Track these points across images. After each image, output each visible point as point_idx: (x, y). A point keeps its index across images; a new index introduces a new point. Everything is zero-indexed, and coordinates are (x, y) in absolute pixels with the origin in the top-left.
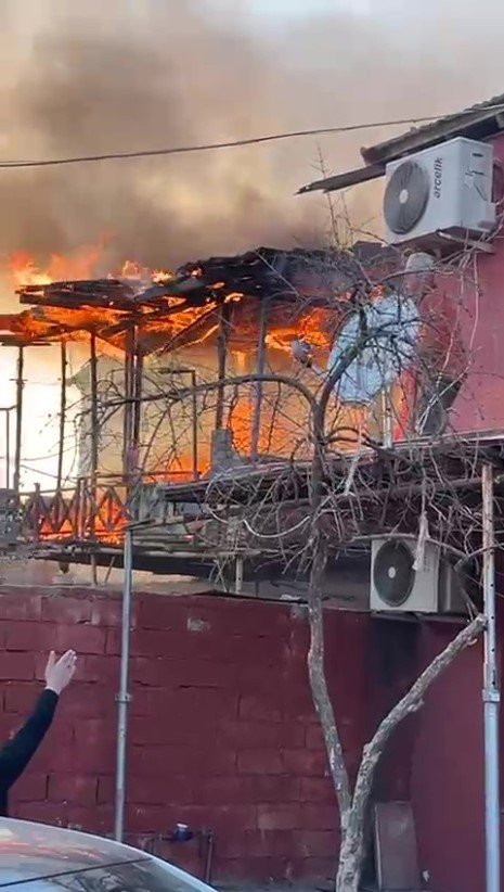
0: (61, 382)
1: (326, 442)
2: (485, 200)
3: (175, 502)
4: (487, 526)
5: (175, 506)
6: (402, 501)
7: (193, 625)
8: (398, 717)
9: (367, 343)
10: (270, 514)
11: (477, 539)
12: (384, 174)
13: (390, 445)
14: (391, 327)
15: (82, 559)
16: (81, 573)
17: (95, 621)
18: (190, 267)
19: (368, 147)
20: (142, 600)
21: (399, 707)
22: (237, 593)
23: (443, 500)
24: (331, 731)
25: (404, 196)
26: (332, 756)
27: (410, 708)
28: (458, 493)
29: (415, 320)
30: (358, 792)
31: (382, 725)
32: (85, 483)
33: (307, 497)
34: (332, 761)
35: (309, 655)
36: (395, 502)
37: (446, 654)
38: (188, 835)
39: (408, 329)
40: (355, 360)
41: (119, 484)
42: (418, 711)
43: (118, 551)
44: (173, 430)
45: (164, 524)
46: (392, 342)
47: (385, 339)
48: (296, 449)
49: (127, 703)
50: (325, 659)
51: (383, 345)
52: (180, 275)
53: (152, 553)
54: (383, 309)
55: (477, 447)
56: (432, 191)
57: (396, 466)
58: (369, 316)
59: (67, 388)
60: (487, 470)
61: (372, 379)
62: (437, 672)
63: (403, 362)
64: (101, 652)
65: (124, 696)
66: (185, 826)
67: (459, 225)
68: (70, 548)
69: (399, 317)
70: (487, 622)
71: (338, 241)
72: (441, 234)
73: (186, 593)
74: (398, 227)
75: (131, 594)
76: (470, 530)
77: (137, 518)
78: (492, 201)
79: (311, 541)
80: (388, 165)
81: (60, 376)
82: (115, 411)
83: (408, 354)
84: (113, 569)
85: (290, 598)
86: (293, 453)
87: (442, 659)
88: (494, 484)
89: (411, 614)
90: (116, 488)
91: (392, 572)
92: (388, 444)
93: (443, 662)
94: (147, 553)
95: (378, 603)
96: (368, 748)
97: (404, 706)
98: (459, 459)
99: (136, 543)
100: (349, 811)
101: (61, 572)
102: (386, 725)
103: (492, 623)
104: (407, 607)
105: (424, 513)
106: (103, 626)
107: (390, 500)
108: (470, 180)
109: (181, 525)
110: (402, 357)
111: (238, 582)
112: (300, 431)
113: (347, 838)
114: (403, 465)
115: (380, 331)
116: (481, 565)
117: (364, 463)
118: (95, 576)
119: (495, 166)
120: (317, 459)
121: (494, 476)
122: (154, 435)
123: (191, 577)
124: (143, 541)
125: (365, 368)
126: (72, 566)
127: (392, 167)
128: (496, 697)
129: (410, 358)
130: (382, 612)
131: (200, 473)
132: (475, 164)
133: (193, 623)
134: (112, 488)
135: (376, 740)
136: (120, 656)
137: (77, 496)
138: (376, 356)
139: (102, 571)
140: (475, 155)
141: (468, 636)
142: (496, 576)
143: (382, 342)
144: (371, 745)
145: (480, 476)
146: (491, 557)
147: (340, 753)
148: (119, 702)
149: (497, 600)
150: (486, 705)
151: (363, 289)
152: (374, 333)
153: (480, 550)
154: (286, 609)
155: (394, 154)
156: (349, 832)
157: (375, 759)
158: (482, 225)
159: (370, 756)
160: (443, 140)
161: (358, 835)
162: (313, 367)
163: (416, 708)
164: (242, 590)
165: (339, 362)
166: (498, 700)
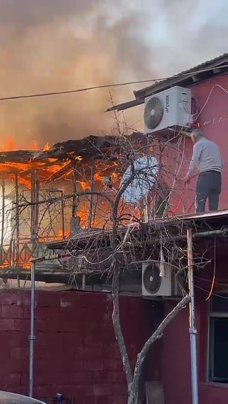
0: (2, 198)
1: (118, 220)
2: (188, 113)
3: (53, 249)
4: (190, 256)
5: (54, 251)
6: (153, 246)
7: (63, 304)
8: (153, 341)
9: (135, 177)
10: (95, 253)
11: (185, 262)
12: (144, 103)
13: (147, 222)
14: (145, 170)
15: (13, 277)
16: (13, 283)
17: (19, 303)
18: (59, 145)
19: (137, 91)
20: (40, 293)
21: (153, 336)
22: (83, 289)
23: (170, 245)
24: (123, 348)
25: (153, 112)
26: (124, 359)
27: (157, 337)
28: (176, 242)
29: (155, 166)
30: (135, 375)
31: (145, 344)
32: (14, 242)
33: (110, 245)
34: (124, 361)
35: (113, 315)
36: (149, 247)
37: (173, 313)
38: (62, 398)
39: (152, 170)
40: (130, 184)
41: (29, 243)
42: (161, 338)
43: (29, 272)
44: (50, 217)
45: (49, 259)
46: (146, 176)
47: (142, 175)
48: (105, 224)
49: (33, 340)
50: (119, 316)
51: (142, 177)
52: (54, 149)
53: (45, 273)
54: (141, 162)
55: (183, 221)
56: (165, 110)
57: (149, 230)
58: (135, 164)
59: (5, 200)
60: (189, 232)
61: (137, 192)
62: (169, 321)
63: (151, 185)
64: (21, 317)
65: (32, 337)
66: (60, 395)
67: (177, 125)
68: (7, 272)
69: (148, 165)
70: (190, 298)
71: (120, 133)
72: (169, 129)
73: (60, 290)
74: (151, 126)
75: (34, 291)
76: (182, 258)
77: (38, 257)
78: (191, 114)
79: (112, 264)
80: (146, 98)
81: (2, 194)
82: (24, 208)
83: (153, 181)
84: (27, 281)
85: (106, 291)
86: (104, 226)
87: (171, 315)
88: (192, 238)
89: (160, 297)
90: (28, 245)
91: (151, 279)
92: (146, 221)
93: (171, 316)
94: (42, 273)
95: (145, 293)
96: (139, 355)
97: (155, 336)
98: (176, 227)
99: (36, 269)
100: (131, 383)
101: (4, 283)
102: (147, 345)
103: (192, 299)
104: (158, 294)
105: (161, 251)
106: (22, 306)
107: (147, 245)
108: (181, 105)
109: (57, 259)
110: (151, 183)
111: (83, 285)
112: (106, 216)
113: (131, 396)
114: (152, 230)
115: (140, 172)
116: (187, 273)
117: (136, 230)
118: (19, 284)
119: (192, 99)
120: (114, 228)
121: (192, 234)
122: (42, 219)
123: (63, 284)
124: (40, 268)
125: (134, 187)
126: (9, 280)
127: (147, 99)
128: (195, 331)
129: (154, 183)
130: (147, 296)
131: (66, 236)
132: (183, 98)
133: (63, 303)
134: (26, 244)
135: (142, 351)
136: (30, 319)
137: (10, 249)
138: (139, 183)
139: (22, 282)
140: (183, 94)
141: (182, 304)
142: (194, 278)
143: (141, 176)
144: (141, 353)
145: (186, 234)
146: (192, 269)
147: (127, 357)
148: (30, 339)
149: (195, 288)
150: (191, 335)
151: (131, 153)
152: (137, 172)
153: (187, 267)
154: (104, 296)
155: (148, 94)
156: (132, 392)
157: (142, 360)
158: (188, 124)
159: (140, 358)
160: (169, 87)
161: (136, 393)
162: (113, 188)
163: (160, 337)
164: (85, 288)
165: (123, 185)
166: (196, 332)
